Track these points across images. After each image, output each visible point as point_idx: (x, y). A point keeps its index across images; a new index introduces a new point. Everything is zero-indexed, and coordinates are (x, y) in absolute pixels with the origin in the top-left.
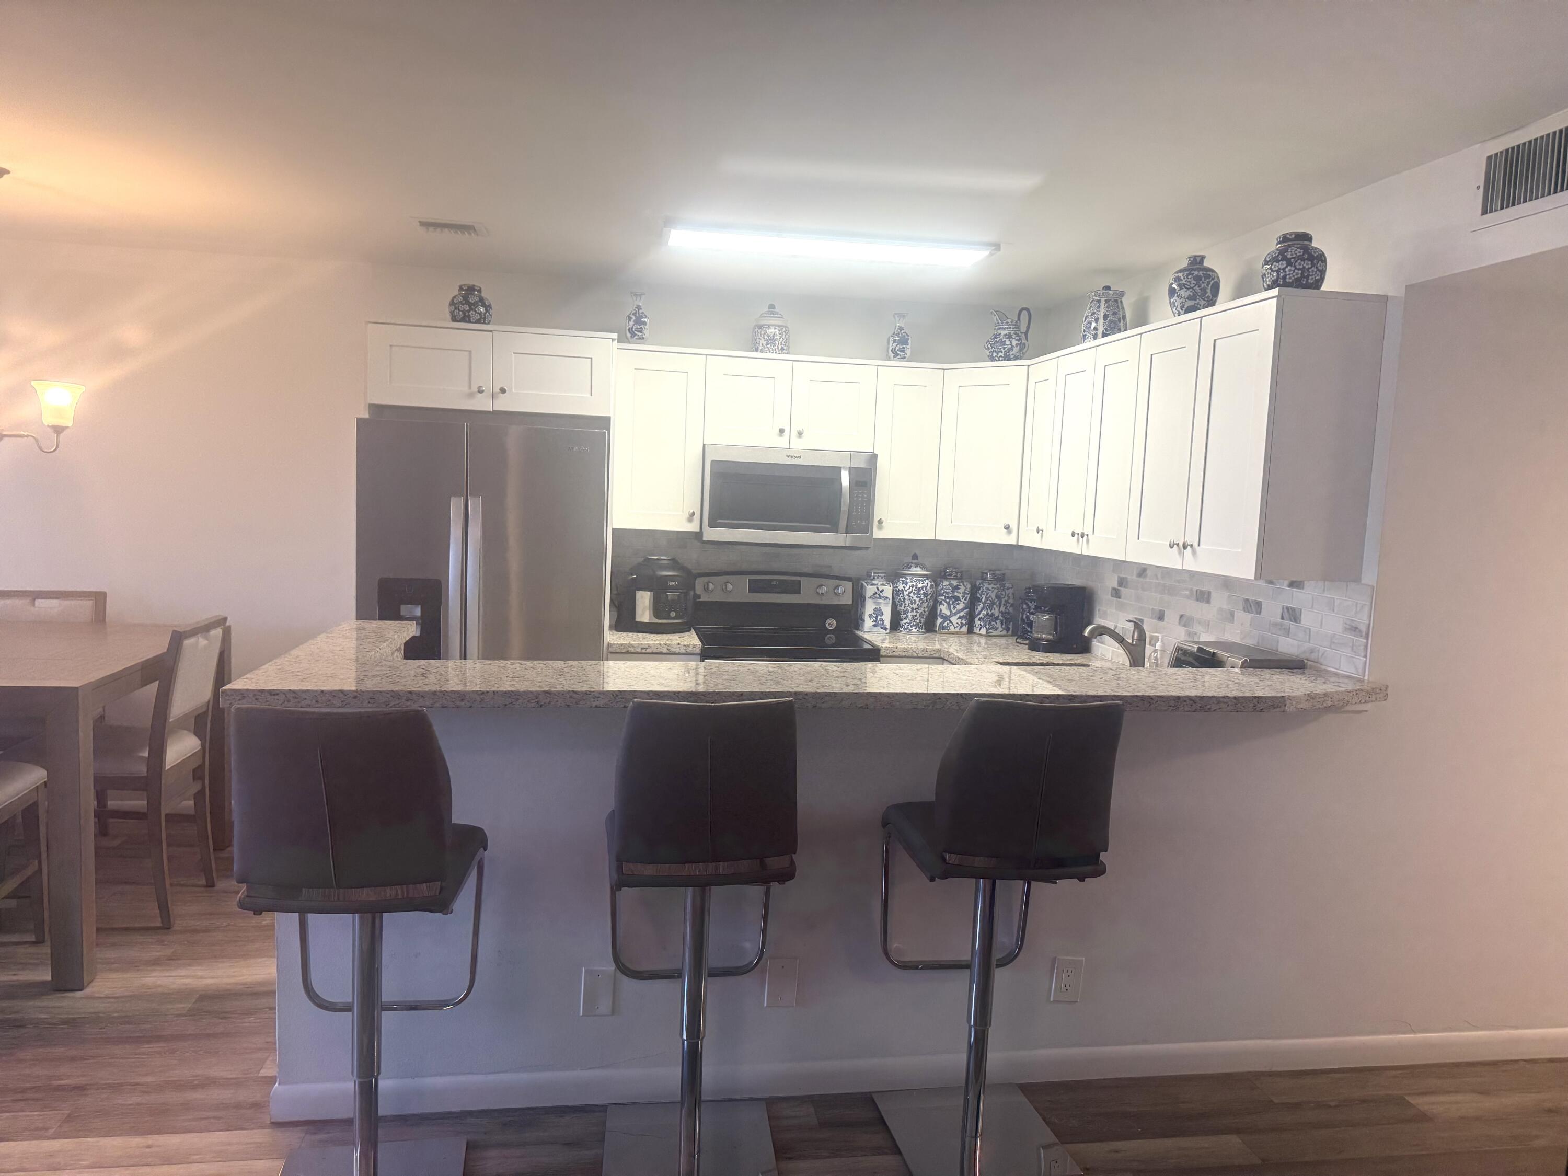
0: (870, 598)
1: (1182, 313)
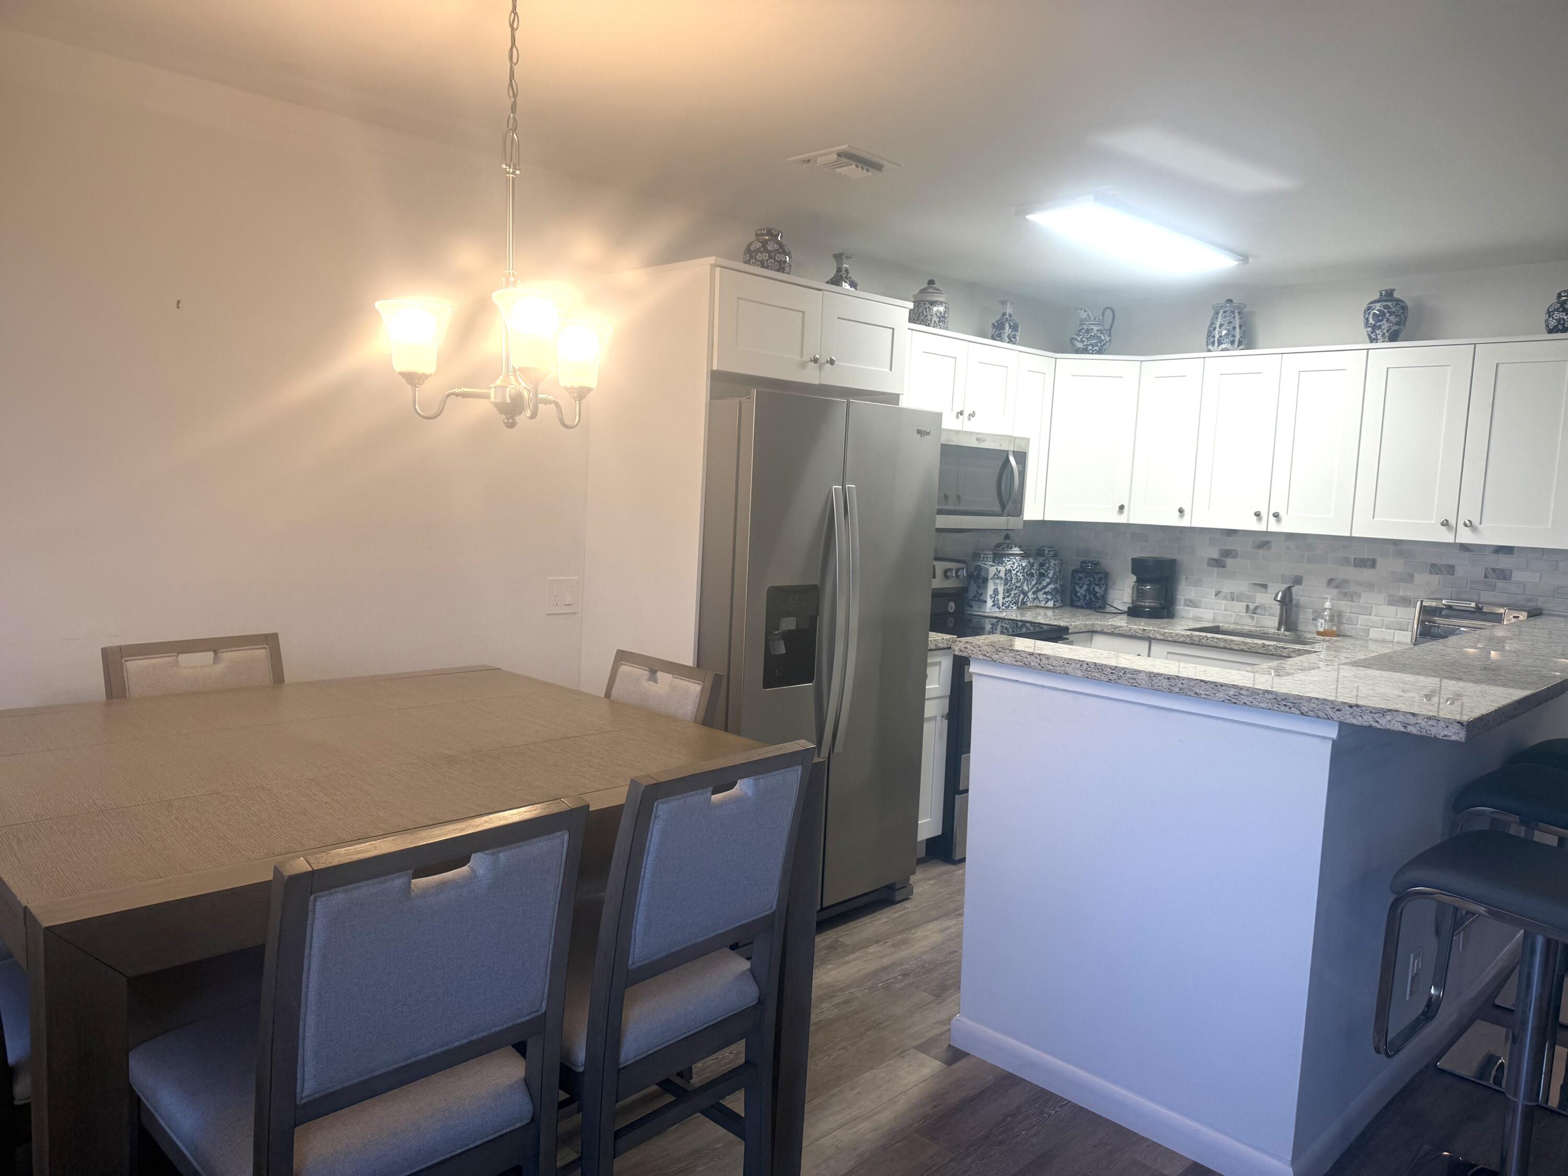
1: (1387, 334)
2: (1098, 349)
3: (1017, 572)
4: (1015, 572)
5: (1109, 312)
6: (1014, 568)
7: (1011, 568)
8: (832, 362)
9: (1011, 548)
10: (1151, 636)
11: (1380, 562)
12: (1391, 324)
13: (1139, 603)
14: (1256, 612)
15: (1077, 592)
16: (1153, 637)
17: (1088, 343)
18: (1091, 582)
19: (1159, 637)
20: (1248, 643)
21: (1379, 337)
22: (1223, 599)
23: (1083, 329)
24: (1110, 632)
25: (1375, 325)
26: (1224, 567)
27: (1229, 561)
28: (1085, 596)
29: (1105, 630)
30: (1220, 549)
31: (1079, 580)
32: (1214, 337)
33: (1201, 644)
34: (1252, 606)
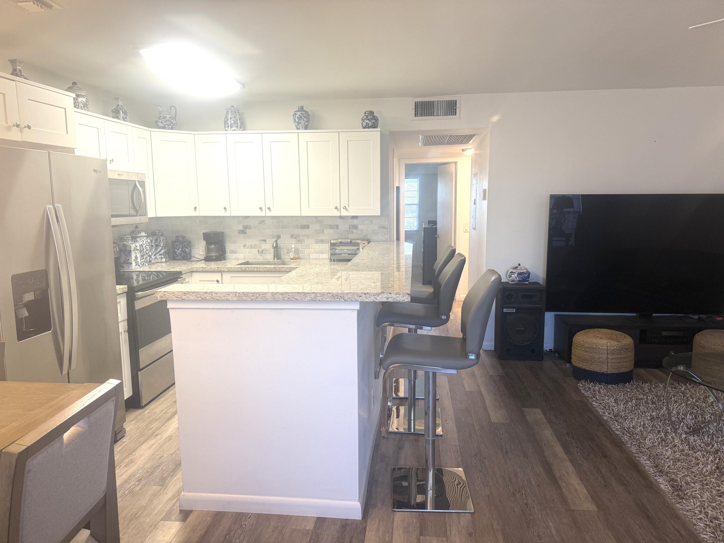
0: (133, 251)
1: (304, 126)
2: (171, 127)
3: (146, 245)
4: (145, 246)
5: (173, 108)
6: (144, 244)
7: (143, 244)
8: (29, 127)
9: (140, 233)
10: (222, 270)
11: (311, 226)
12: (305, 122)
13: (210, 255)
14: (263, 252)
15: (176, 252)
16: (223, 270)
17: (166, 124)
18: (183, 247)
19: (226, 270)
20: (267, 268)
21: (301, 127)
22: (247, 249)
23: (161, 116)
24: (201, 270)
25: (298, 122)
26: (246, 233)
27: (247, 230)
28: (181, 254)
29: (198, 270)
30: (243, 225)
31: (176, 246)
32: (228, 124)
33: (246, 271)
34: (260, 250)
